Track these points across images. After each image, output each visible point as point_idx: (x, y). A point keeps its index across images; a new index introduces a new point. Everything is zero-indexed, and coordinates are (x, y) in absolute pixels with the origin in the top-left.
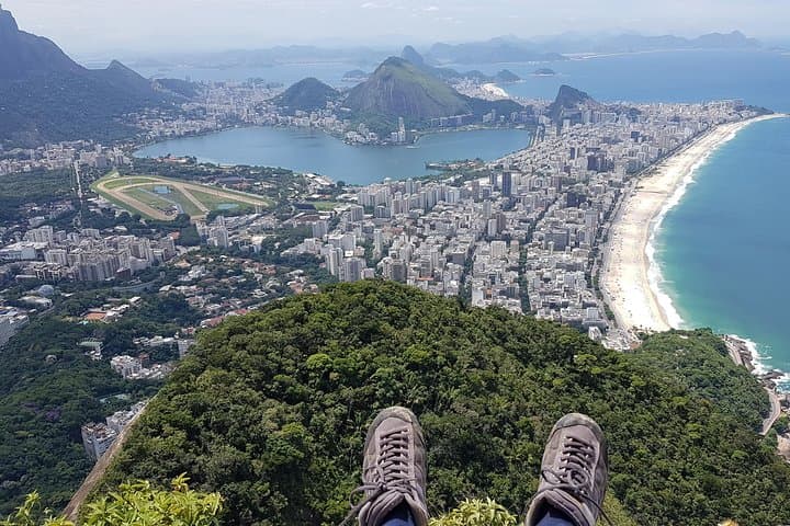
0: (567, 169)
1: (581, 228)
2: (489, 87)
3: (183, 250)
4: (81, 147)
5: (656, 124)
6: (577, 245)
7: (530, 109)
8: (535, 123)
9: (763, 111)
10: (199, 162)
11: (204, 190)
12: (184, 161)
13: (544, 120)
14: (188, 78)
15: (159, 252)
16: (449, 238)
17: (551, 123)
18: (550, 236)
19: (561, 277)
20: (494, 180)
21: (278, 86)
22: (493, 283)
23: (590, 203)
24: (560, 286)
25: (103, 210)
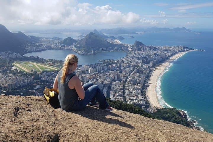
0: (137, 63)
1: (140, 79)
2: (116, 40)
3: (35, 81)
4: (10, 53)
5: (161, 51)
6: (139, 83)
7: (127, 47)
8: (128, 50)
9: (191, 49)
10: (40, 58)
11: (41, 65)
12: (36, 58)
13: (130, 49)
14: (38, 36)
15: (29, 81)
16: (104, 80)
17: (132, 50)
18: (132, 80)
19: (134, 92)
20: (117, 65)
21: (61, 39)
22: (116, 93)
23: (143, 72)
24: (134, 94)
25: (15, 70)
